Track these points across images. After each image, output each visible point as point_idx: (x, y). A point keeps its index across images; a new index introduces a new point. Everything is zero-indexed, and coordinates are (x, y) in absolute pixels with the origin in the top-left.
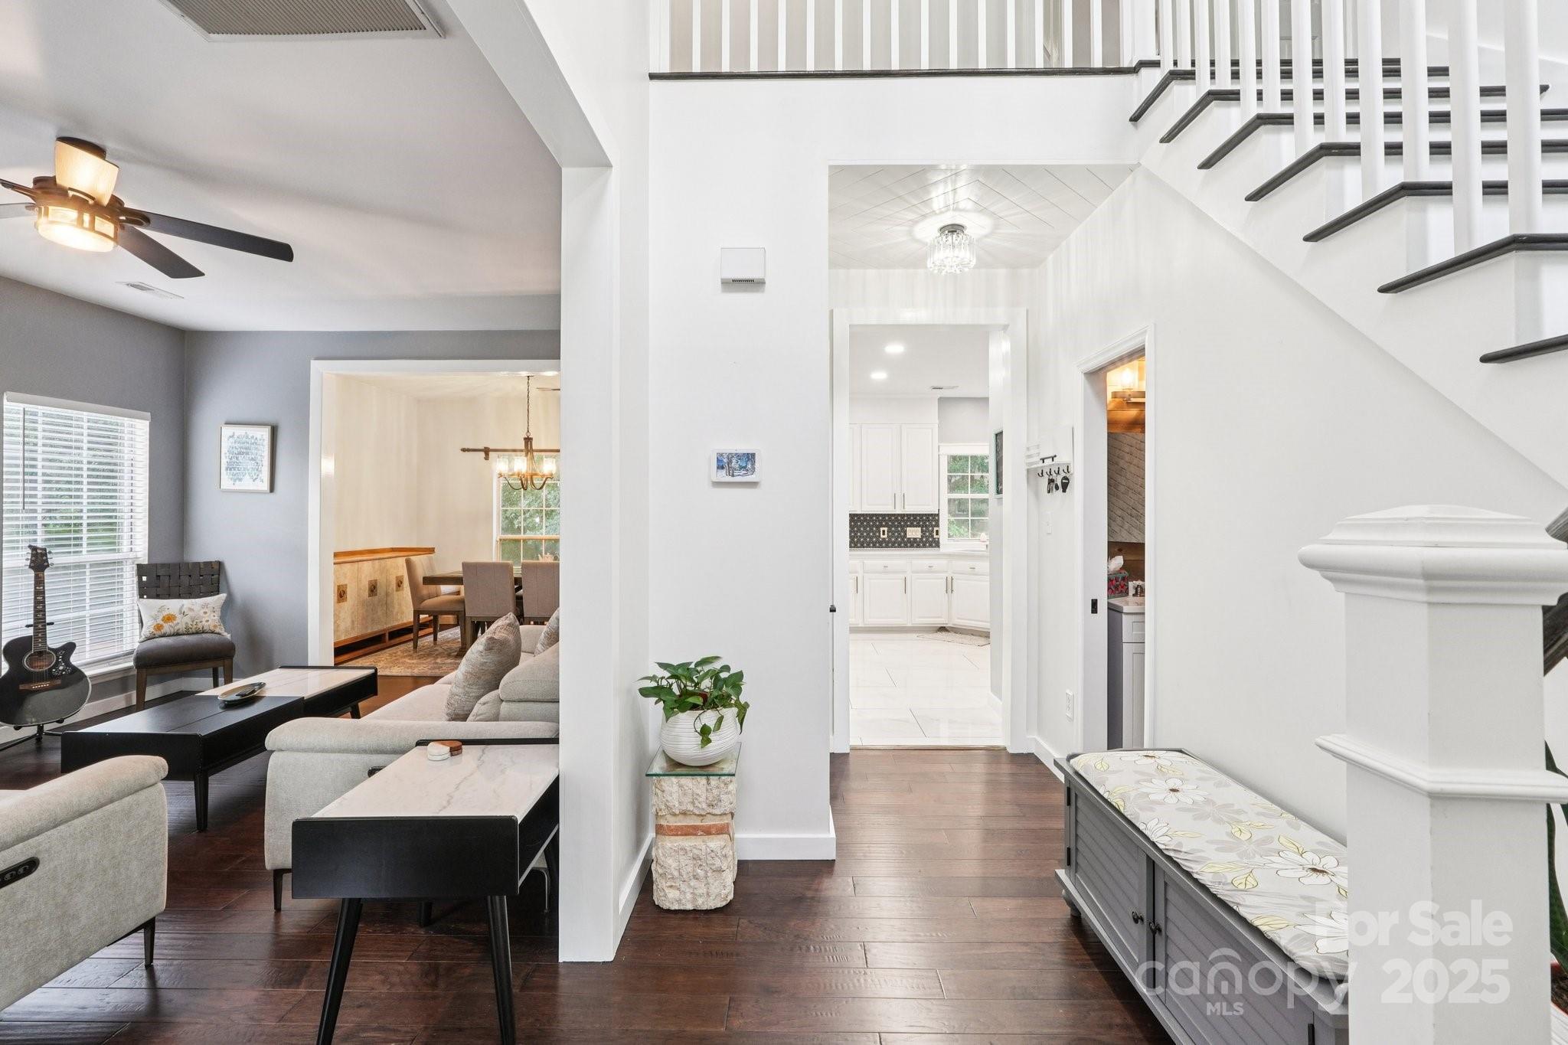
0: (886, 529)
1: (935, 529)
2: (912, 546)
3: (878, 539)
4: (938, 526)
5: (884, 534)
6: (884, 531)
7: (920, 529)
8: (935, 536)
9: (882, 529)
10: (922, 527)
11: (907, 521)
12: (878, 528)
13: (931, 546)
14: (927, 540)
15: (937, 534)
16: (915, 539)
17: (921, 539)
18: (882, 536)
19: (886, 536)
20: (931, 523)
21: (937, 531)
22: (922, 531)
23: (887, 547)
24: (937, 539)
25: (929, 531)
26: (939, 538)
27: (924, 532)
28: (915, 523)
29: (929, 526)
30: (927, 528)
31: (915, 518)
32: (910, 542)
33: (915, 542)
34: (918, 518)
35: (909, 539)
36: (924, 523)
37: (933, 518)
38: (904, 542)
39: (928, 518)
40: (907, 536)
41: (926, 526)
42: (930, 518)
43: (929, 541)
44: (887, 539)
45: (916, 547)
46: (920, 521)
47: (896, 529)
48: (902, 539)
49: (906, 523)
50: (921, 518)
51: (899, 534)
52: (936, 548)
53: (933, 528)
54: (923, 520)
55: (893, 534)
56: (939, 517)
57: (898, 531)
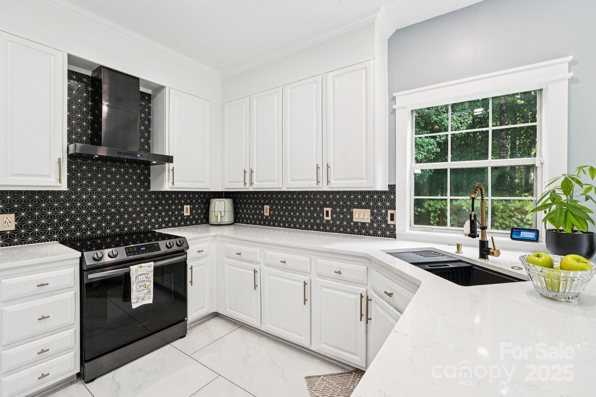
0: (329, 209)
1: (390, 212)
2: (360, 233)
3: (321, 221)
5: (327, 216)
6: (327, 212)
7: (369, 210)
8: (390, 222)
9: (325, 209)
10: (372, 208)
11: (354, 200)
12: (322, 208)
13: (384, 235)
14: (379, 226)
15: (392, 219)
16: (364, 224)
17: (371, 224)
18: (326, 218)
19: (329, 218)
20: (384, 204)
21: (392, 216)
22: (372, 214)
23: (331, 231)
24: (392, 226)
25: (381, 215)
26: (395, 225)
27: (374, 215)
28: (364, 204)
29: (382, 208)
30: (379, 211)
31: (364, 197)
32: (357, 228)
33: (363, 228)
34: (367, 197)
35: (356, 223)
36: (375, 204)
37: (388, 197)
38: (350, 227)
39: (380, 197)
40: (354, 220)
41: (377, 207)
42: (384, 197)
43: (382, 229)
44: (331, 222)
45: (365, 235)
46: (369, 200)
47: (342, 211)
48: (349, 223)
49: (352, 203)
50: (372, 197)
51: (345, 216)
52: (391, 238)
53: (387, 210)
54: (373, 200)
55: (338, 216)
56: (395, 196)
57: (343, 213)
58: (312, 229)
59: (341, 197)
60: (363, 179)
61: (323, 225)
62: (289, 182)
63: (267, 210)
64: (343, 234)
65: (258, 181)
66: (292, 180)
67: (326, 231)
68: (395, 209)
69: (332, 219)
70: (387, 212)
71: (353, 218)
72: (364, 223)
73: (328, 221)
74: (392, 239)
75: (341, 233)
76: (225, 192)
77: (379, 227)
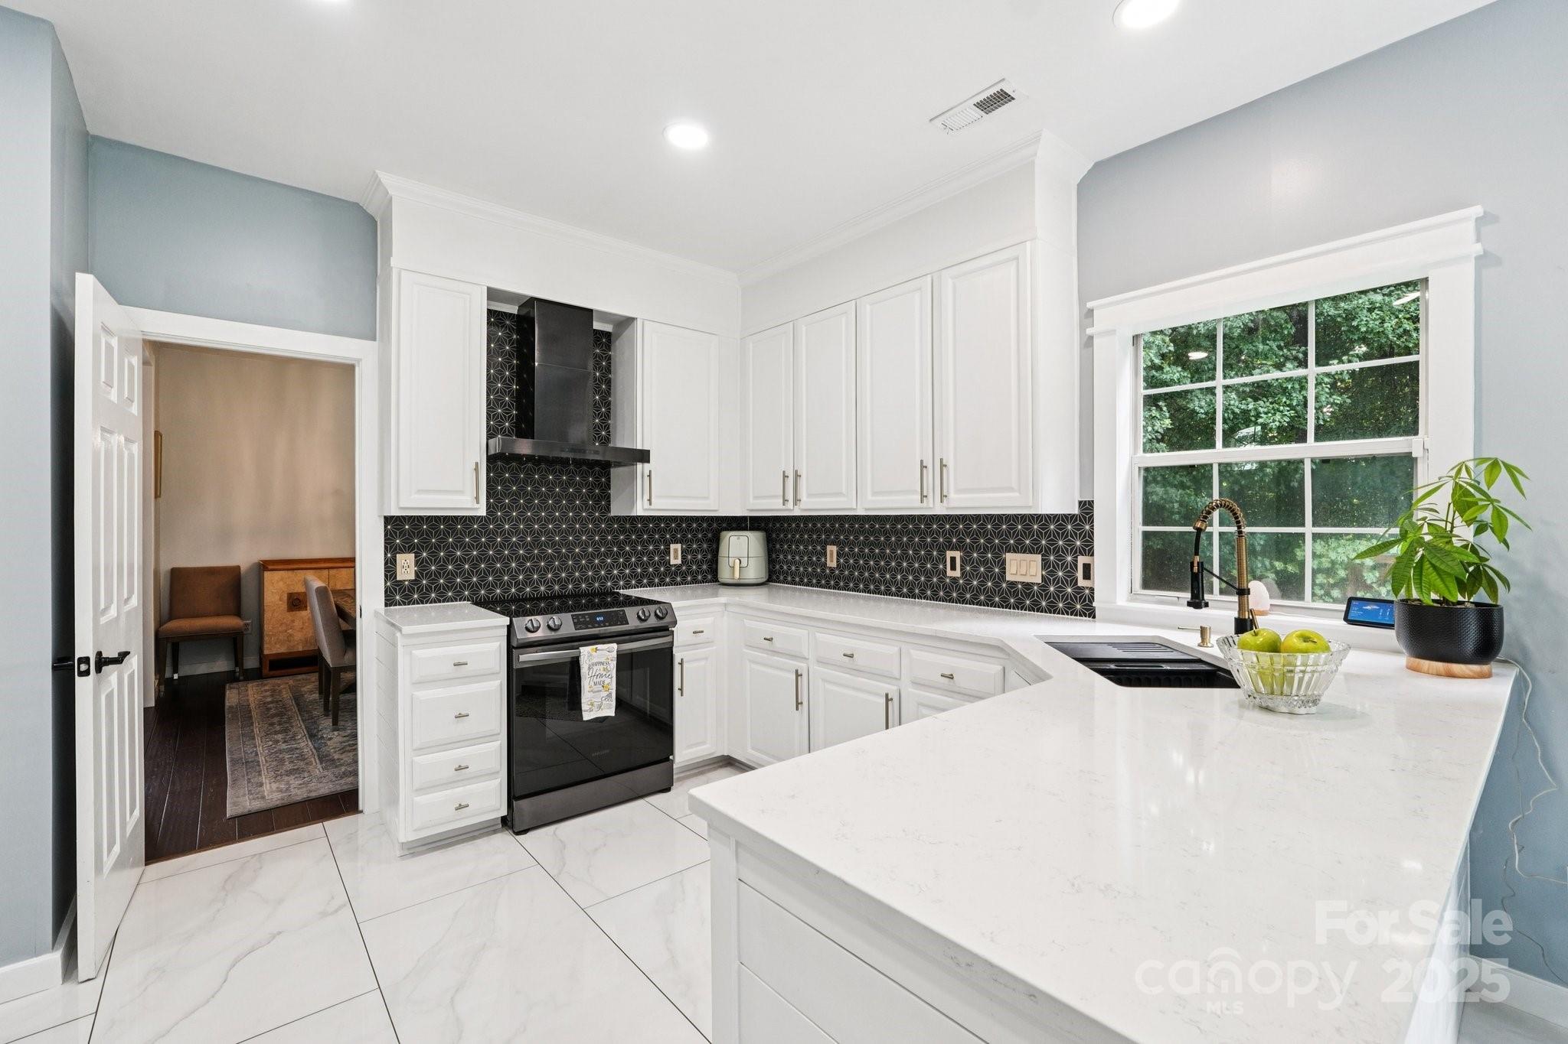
0: (957, 554)
1: (1082, 560)
2: (1019, 606)
3: (941, 580)
4: (1091, 553)
5: (953, 568)
6: (953, 559)
7: (1039, 557)
8: (1081, 583)
9: (949, 554)
10: (1045, 553)
11: (1008, 534)
12: (942, 551)
13: (1069, 610)
14: (1060, 590)
15: (1087, 575)
16: (1028, 586)
17: (1044, 587)
18: (950, 573)
19: (957, 573)
20: (1070, 543)
21: (1087, 568)
22: (1045, 564)
23: (961, 600)
24: (1087, 591)
25: (1064, 566)
26: (1092, 590)
27: (1049, 567)
28: (1028, 542)
29: (1065, 551)
30: (1060, 558)
31: (1028, 528)
32: (1015, 594)
33: (1028, 595)
34: (1035, 527)
35: (1013, 584)
36: (1052, 542)
37: (1078, 527)
38: (1001, 592)
39: (1061, 527)
40: (1009, 578)
41: (1057, 550)
42: (1069, 527)
43: (1065, 597)
44: (961, 581)
45: (1031, 609)
46: (1040, 534)
47: (983, 557)
48: (997, 584)
49: (1004, 542)
50: (1044, 527)
51: (990, 570)
52: (1084, 618)
53: (1077, 557)
54: (1048, 535)
55: (975, 569)
56: (1093, 526)
57: (985, 562)
58: (922, 595)
59: (982, 527)
60: (1011, 489)
61: (945, 587)
62: (870, 497)
63: (832, 556)
64: (986, 608)
65: (809, 495)
66: (874, 493)
67: (951, 601)
68: (1092, 555)
69: (962, 574)
70: (1077, 561)
71: (1005, 573)
72: (1028, 584)
73: (954, 580)
74: (1087, 618)
75: (980, 605)
76: (750, 517)
77: (1060, 594)
